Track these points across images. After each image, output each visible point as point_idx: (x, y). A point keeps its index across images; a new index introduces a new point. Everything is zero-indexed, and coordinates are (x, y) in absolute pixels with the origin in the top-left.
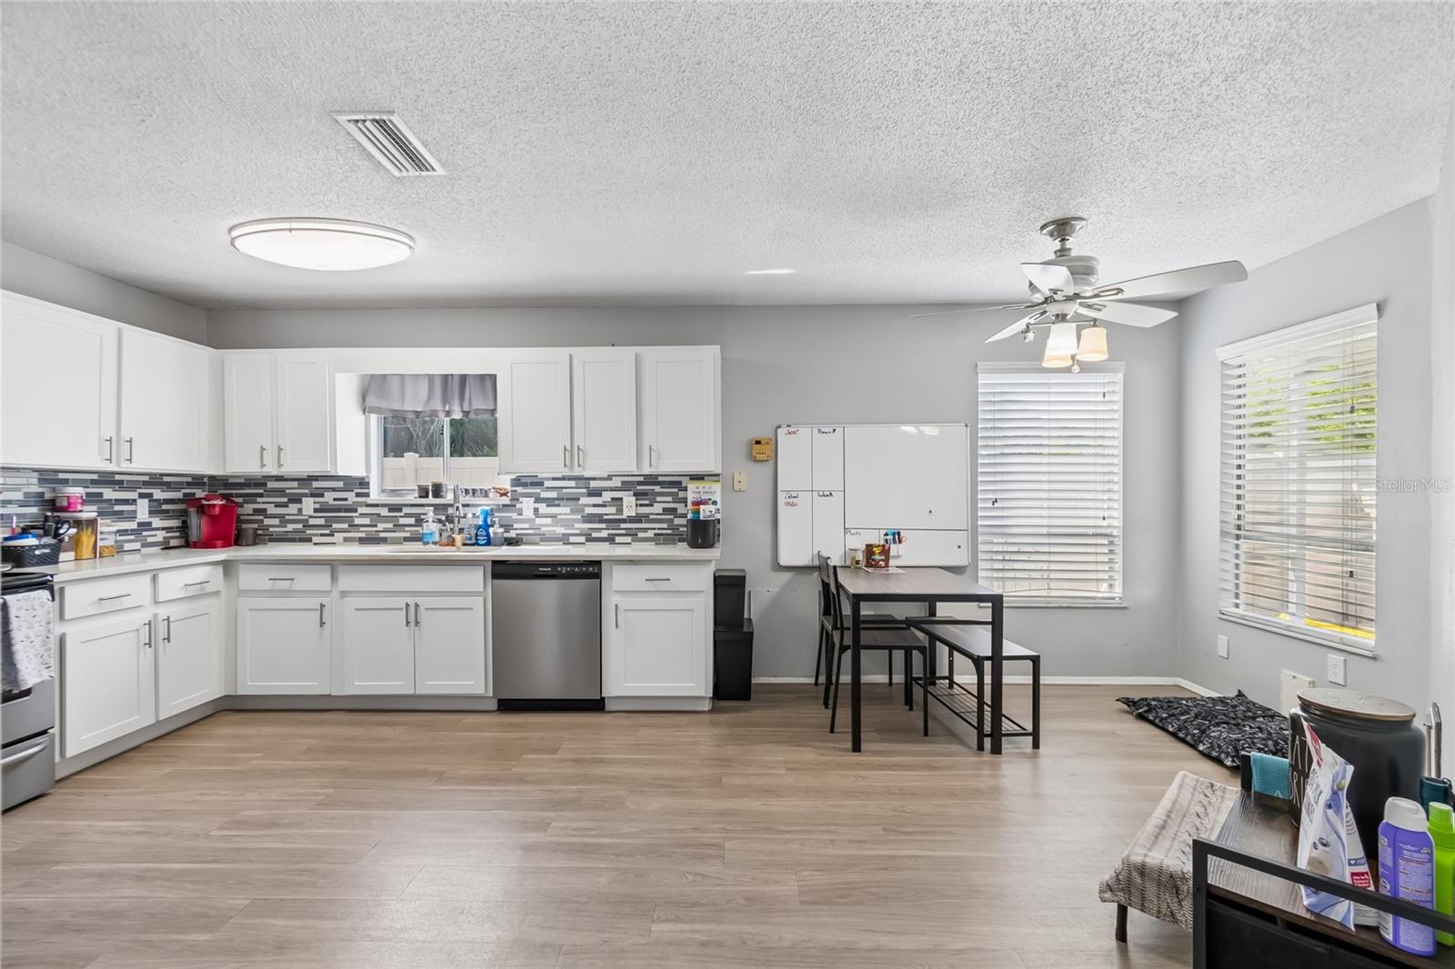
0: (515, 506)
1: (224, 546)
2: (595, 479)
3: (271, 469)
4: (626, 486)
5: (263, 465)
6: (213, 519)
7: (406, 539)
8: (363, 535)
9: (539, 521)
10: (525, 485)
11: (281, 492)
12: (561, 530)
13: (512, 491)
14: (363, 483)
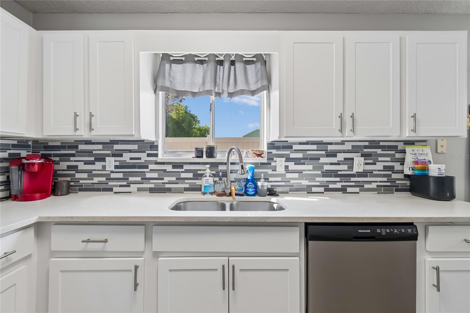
0: (270, 164)
1: (41, 198)
2: (331, 144)
3: (84, 134)
4: (355, 149)
5: (76, 129)
6: (32, 176)
7: (186, 189)
8: (152, 186)
9: (289, 175)
10: (278, 148)
11: (89, 153)
12: (305, 183)
13: (268, 153)
14: (153, 146)
